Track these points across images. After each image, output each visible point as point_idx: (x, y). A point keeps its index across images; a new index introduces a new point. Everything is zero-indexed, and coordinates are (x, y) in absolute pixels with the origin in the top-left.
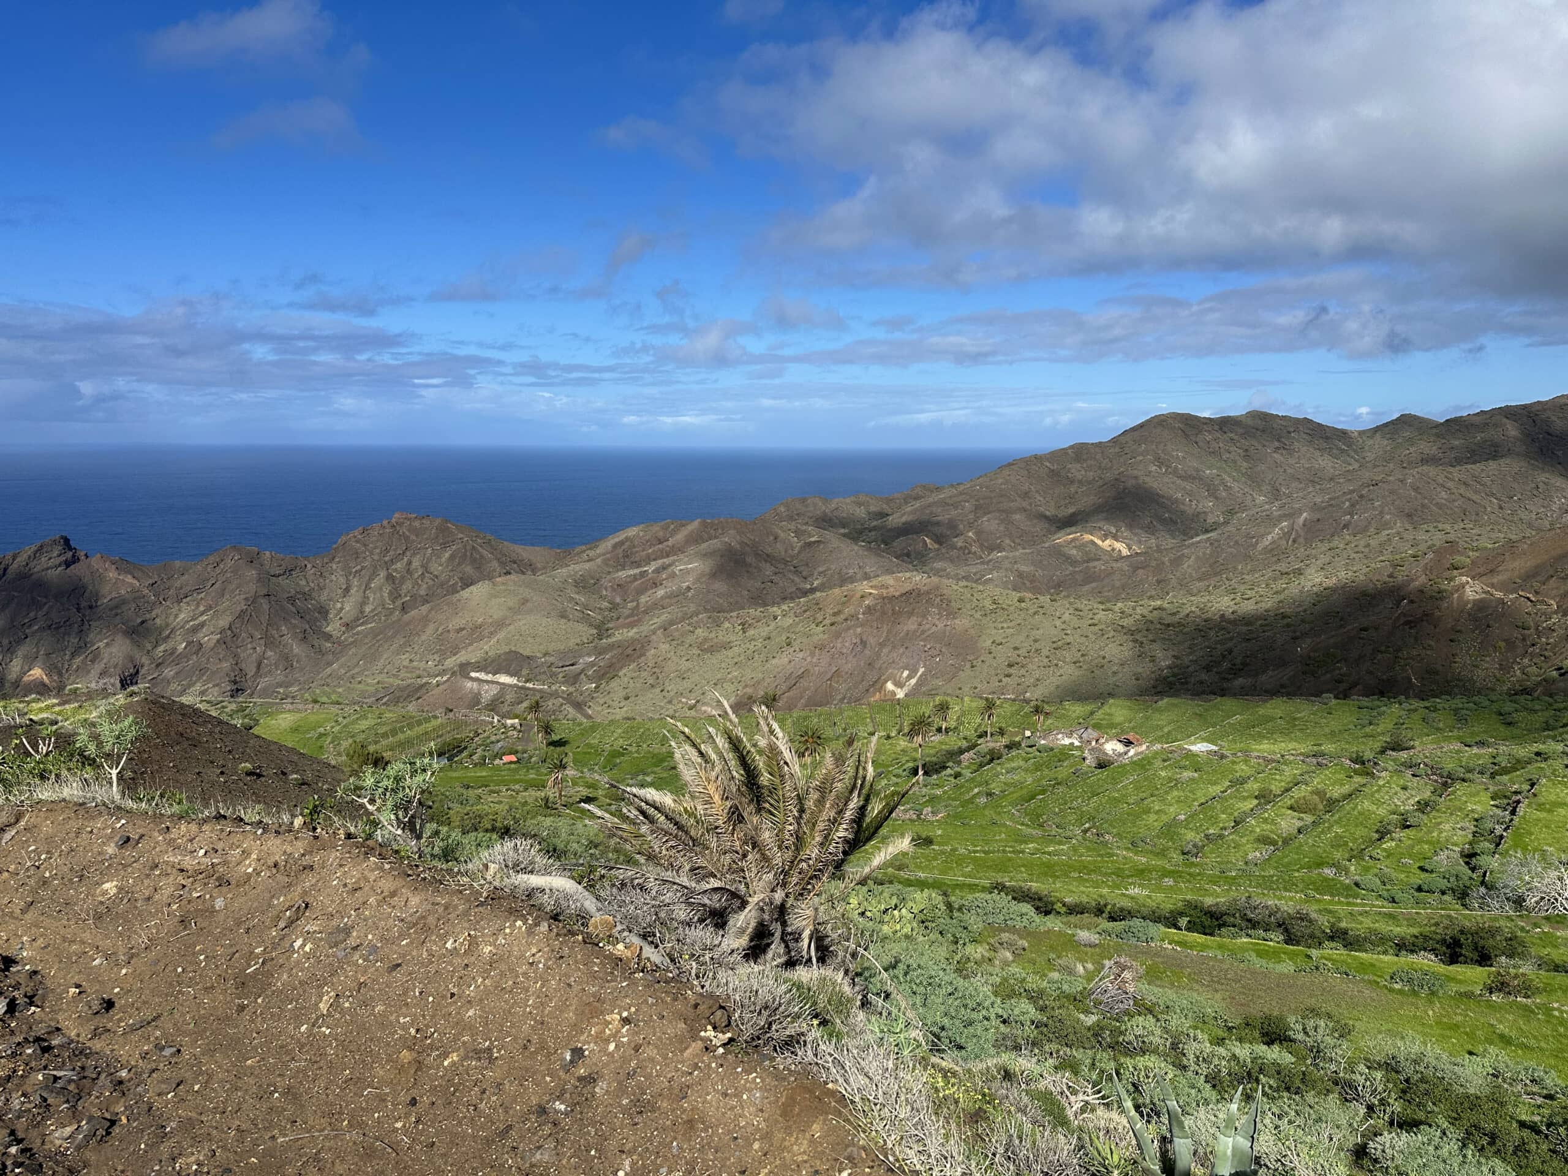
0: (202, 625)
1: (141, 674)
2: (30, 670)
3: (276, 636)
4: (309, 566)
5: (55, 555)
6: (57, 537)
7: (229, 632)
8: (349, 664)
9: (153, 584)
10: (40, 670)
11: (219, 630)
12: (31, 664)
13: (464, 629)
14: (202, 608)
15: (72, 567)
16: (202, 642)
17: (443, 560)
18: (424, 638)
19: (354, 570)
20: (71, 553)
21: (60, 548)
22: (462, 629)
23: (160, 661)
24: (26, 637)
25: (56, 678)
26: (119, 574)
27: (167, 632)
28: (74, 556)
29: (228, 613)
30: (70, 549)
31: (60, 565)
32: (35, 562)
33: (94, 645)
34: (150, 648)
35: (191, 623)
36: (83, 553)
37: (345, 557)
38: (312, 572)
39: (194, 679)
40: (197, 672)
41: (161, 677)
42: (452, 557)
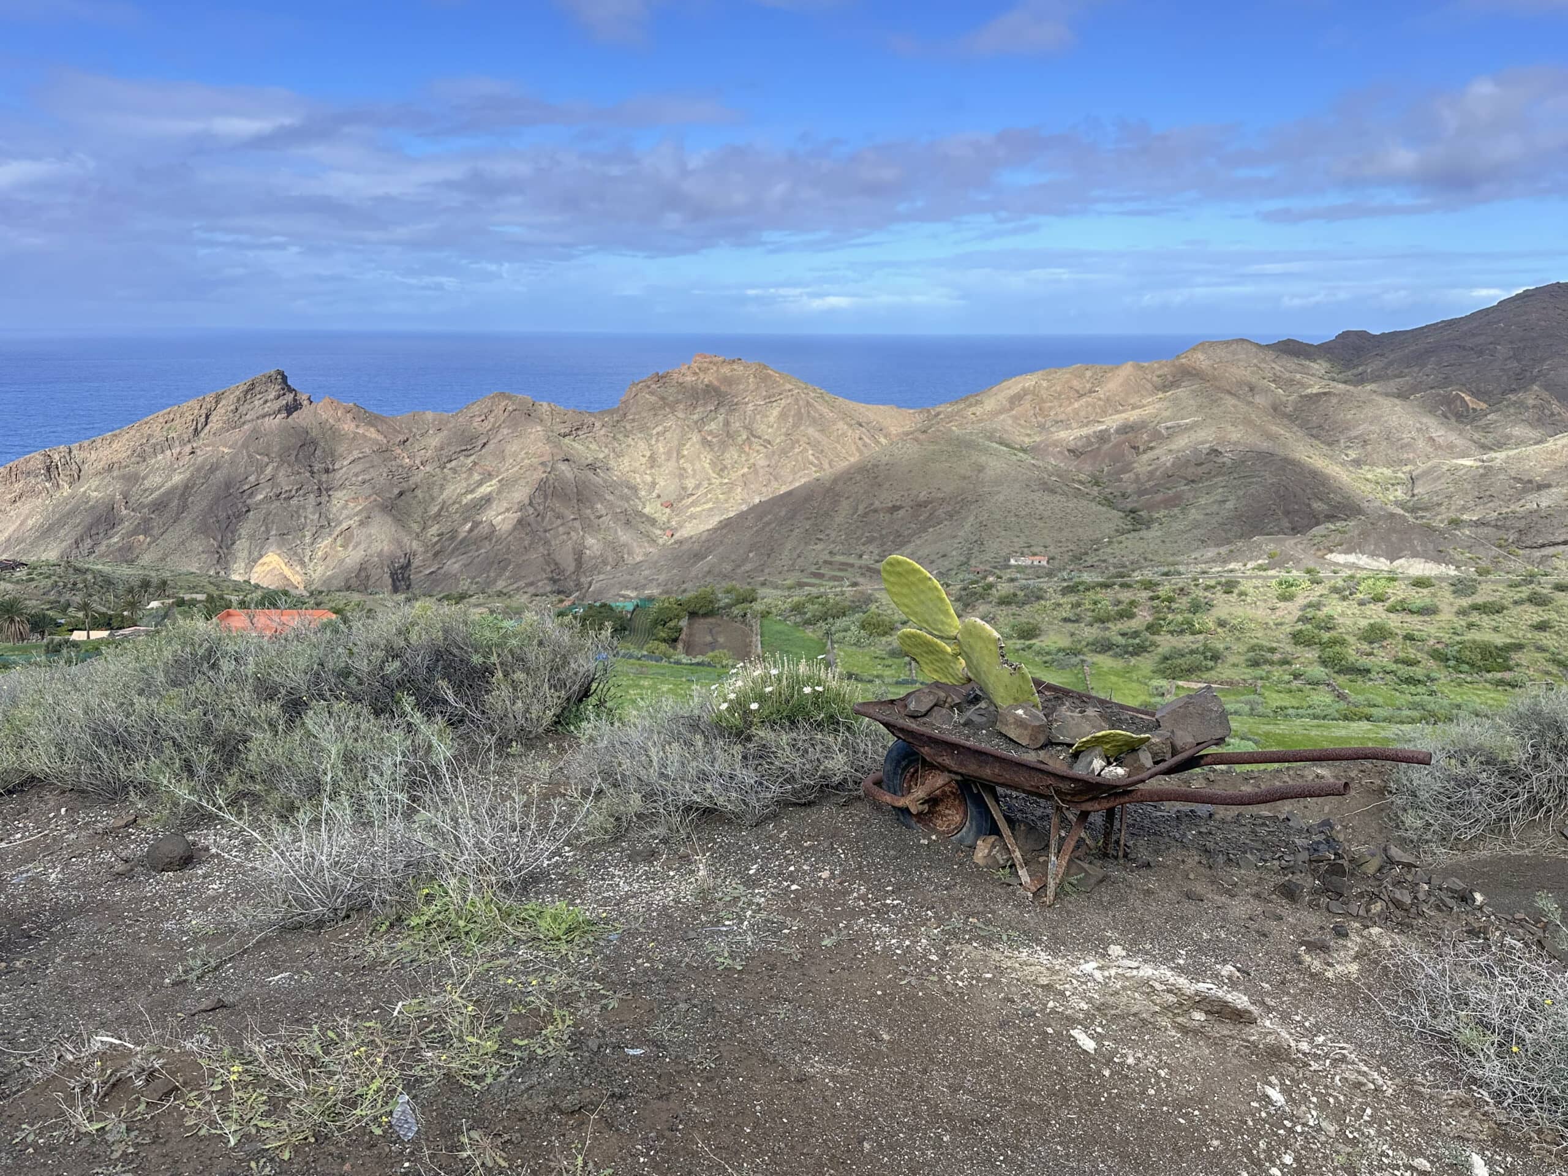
0: (487, 500)
1: (413, 566)
2: (261, 556)
3: (592, 517)
4: (598, 424)
5: (272, 396)
6: (273, 372)
7: (531, 510)
8: (733, 557)
9: (405, 442)
10: (276, 557)
11: (516, 507)
12: (262, 548)
13: (899, 508)
14: (476, 477)
15: (295, 415)
16: (494, 522)
17: (772, 419)
18: (839, 519)
19: (654, 432)
20: (292, 395)
21: (278, 387)
22: (896, 508)
23: (437, 547)
24: (248, 511)
25: (298, 568)
26: (357, 426)
27: (436, 509)
28: (295, 400)
29: (522, 482)
30: (290, 390)
31: (279, 411)
32: (246, 406)
33: (340, 523)
34: (418, 530)
35: (470, 497)
36: (305, 397)
37: (640, 413)
38: (602, 432)
39: (492, 574)
40: (496, 566)
41: (442, 571)
42: (783, 416)
